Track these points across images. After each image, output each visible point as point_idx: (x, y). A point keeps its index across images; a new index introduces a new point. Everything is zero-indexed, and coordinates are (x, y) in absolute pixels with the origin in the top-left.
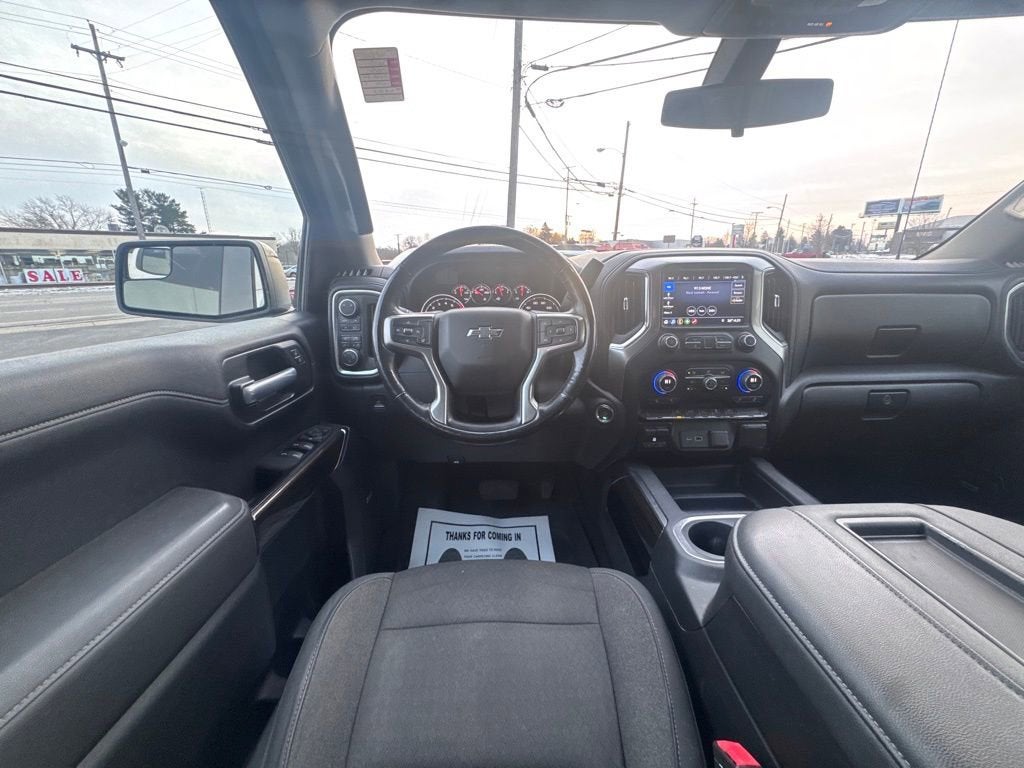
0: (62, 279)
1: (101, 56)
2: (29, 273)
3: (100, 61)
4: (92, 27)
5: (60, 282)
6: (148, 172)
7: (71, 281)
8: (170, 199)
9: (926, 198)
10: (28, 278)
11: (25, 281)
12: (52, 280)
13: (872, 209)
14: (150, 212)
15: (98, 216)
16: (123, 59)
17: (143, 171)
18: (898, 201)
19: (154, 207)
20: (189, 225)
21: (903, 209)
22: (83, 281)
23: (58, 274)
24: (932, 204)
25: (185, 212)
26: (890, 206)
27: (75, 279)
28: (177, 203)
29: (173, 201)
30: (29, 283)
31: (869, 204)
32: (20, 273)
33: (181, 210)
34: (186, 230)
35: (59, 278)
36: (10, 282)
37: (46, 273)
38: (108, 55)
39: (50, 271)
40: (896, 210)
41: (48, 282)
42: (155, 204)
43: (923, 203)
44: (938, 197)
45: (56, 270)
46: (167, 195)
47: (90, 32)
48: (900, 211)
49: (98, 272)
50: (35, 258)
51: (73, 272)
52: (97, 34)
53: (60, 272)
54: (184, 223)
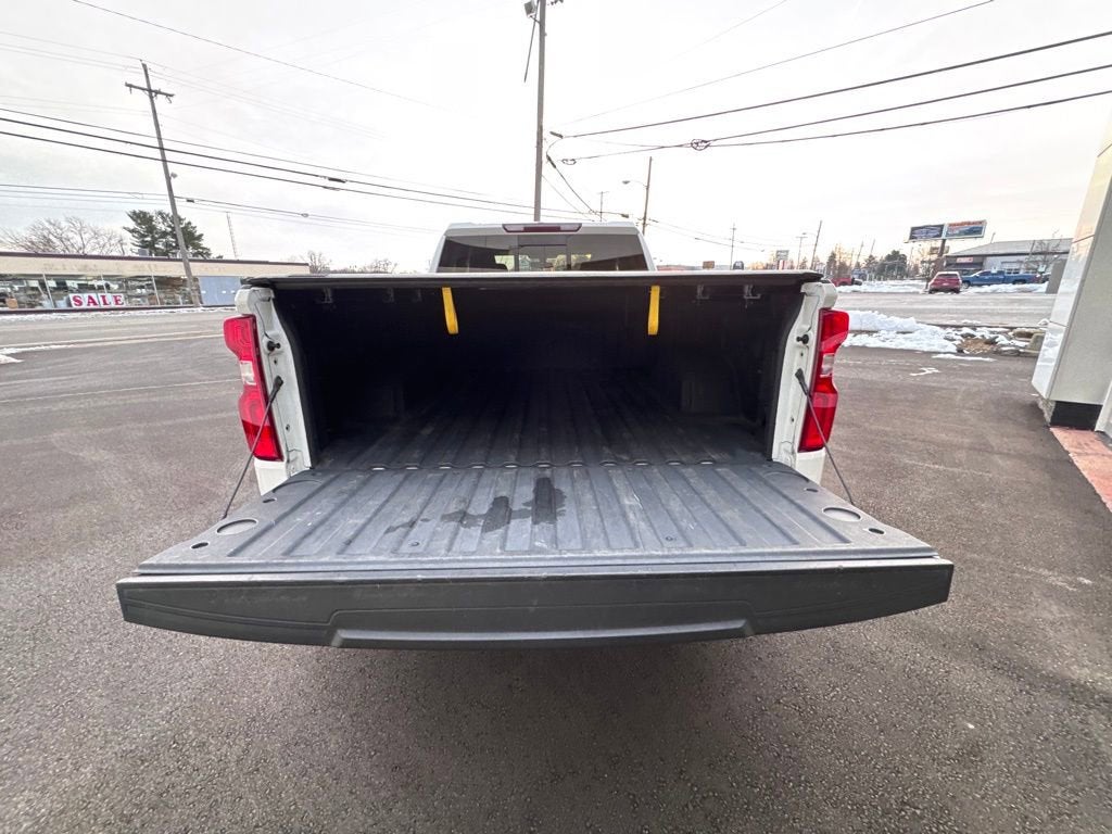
0: (105, 303)
1: (152, 93)
2: (74, 298)
3: (151, 98)
4: (144, 66)
5: (103, 306)
6: (192, 201)
7: (113, 305)
8: (186, 221)
9: (969, 223)
10: (73, 302)
11: (70, 305)
12: (95, 304)
13: (915, 234)
14: (164, 234)
15: (110, 239)
16: (171, 96)
17: (188, 201)
18: (942, 227)
19: (169, 229)
20: (204, 248)
21: (947, 235)
22: (124, 306)
23: (101, 299)
24: (975, 230)
25: (201, 235)
26: (936, 231)
27: (117, 303)
28: (193, 225)
29: (189, 223)
30: (74, 307)
31: (914, 229)
32: (65, 298)
33: (197, 234)
34: (201, 254)
35: (102, 302)
36: (56, 306)
37: (90, 298)
38: (158, 92)
39: (94, 295)
40: (939, 236)
41: (92, 306)
42: (170, 226)
43: (967, 228)
44: (980, 223)
45: (99, 295)
46: (183, 217)
47: (143, 71)
48: (943, 236)
49: (138, 297)
50: (69, 283)
51: (115, 297)
52: (149, 72)
53: (103, 297)
54: (198, 246)
